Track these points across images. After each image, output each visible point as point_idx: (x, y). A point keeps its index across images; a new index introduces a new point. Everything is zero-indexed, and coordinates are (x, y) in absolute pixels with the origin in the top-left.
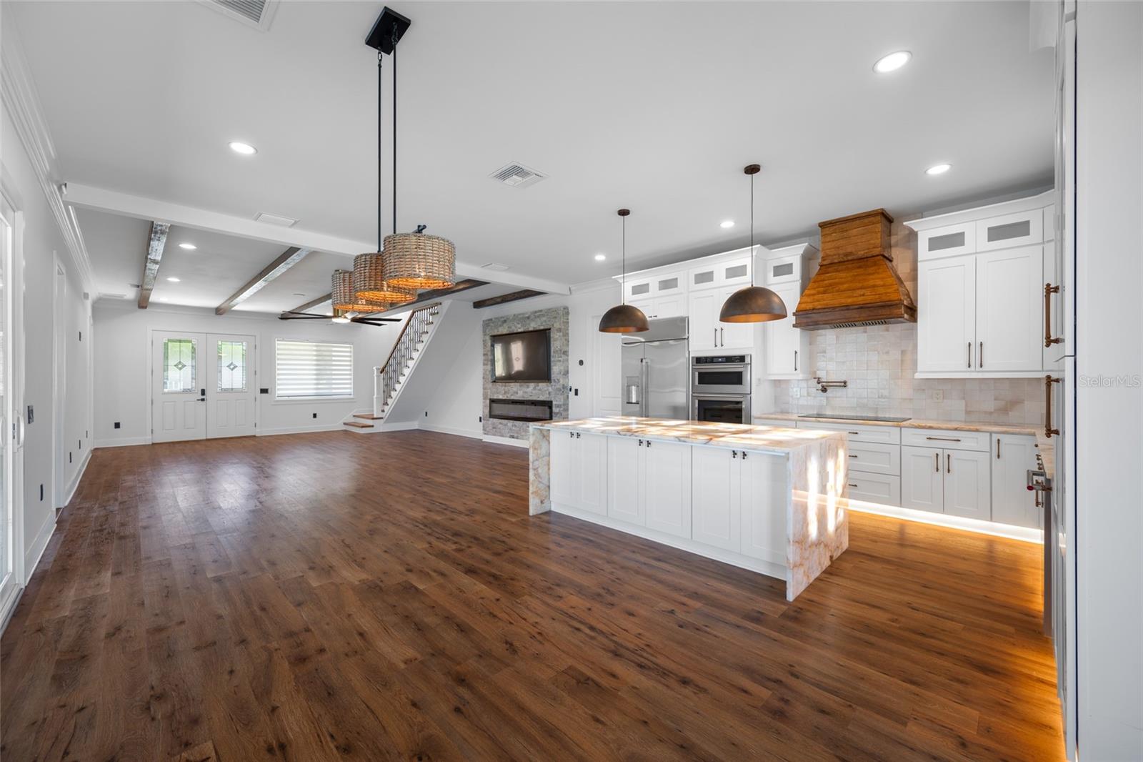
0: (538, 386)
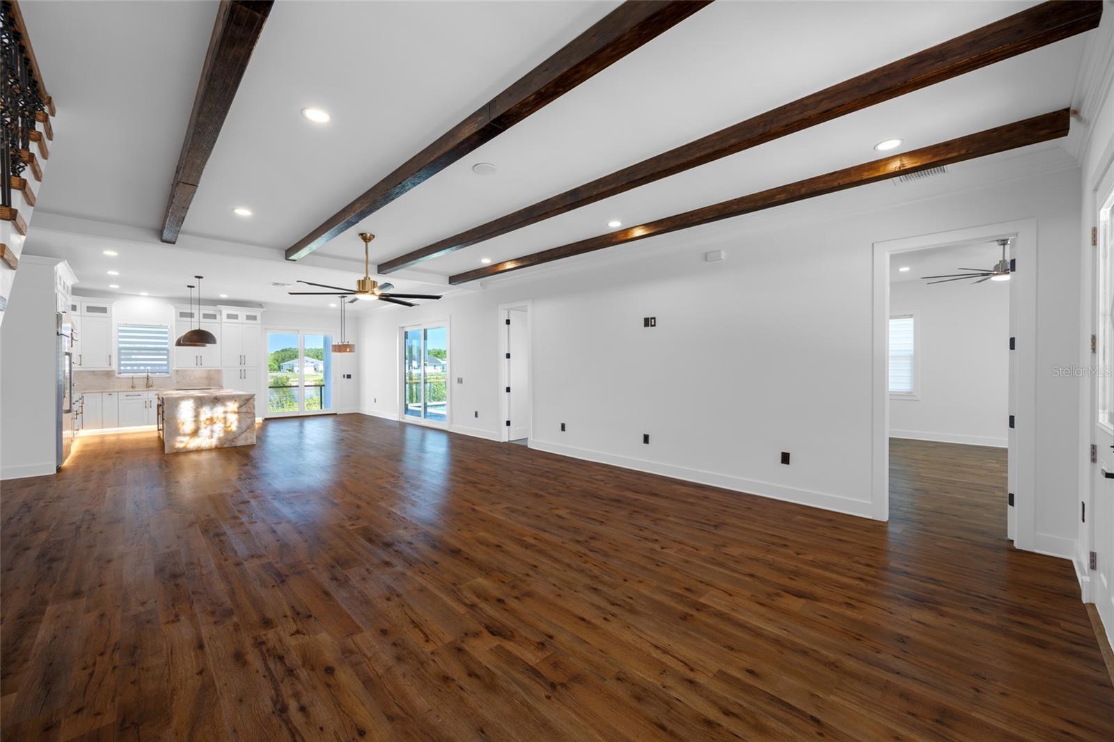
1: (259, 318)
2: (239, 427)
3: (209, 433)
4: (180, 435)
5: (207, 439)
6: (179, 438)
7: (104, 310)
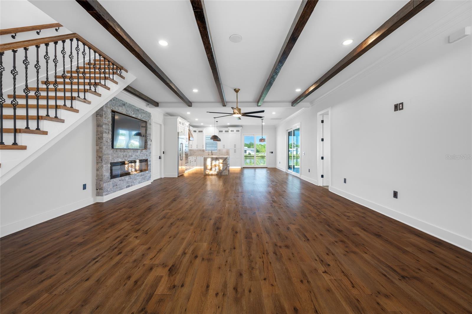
0: (142, 151)
1: (240, 131)
2: (223, 169)
3: (214, 170)
4: (207, 169)
5: (213, 172)
6: (207, 171)
7: (202, 131)
